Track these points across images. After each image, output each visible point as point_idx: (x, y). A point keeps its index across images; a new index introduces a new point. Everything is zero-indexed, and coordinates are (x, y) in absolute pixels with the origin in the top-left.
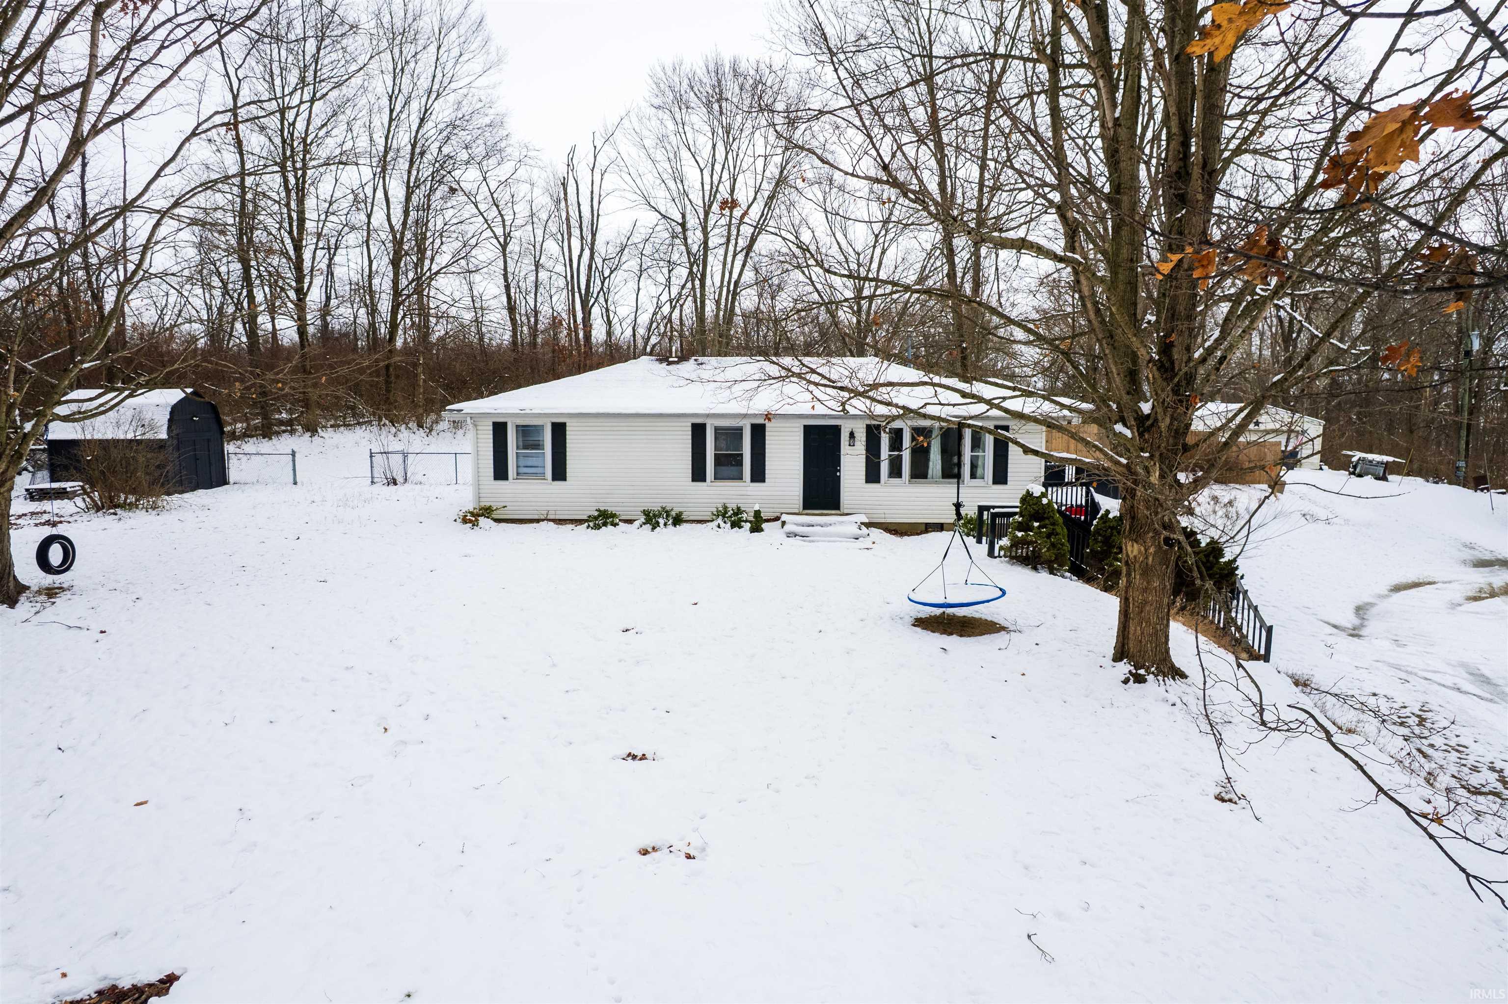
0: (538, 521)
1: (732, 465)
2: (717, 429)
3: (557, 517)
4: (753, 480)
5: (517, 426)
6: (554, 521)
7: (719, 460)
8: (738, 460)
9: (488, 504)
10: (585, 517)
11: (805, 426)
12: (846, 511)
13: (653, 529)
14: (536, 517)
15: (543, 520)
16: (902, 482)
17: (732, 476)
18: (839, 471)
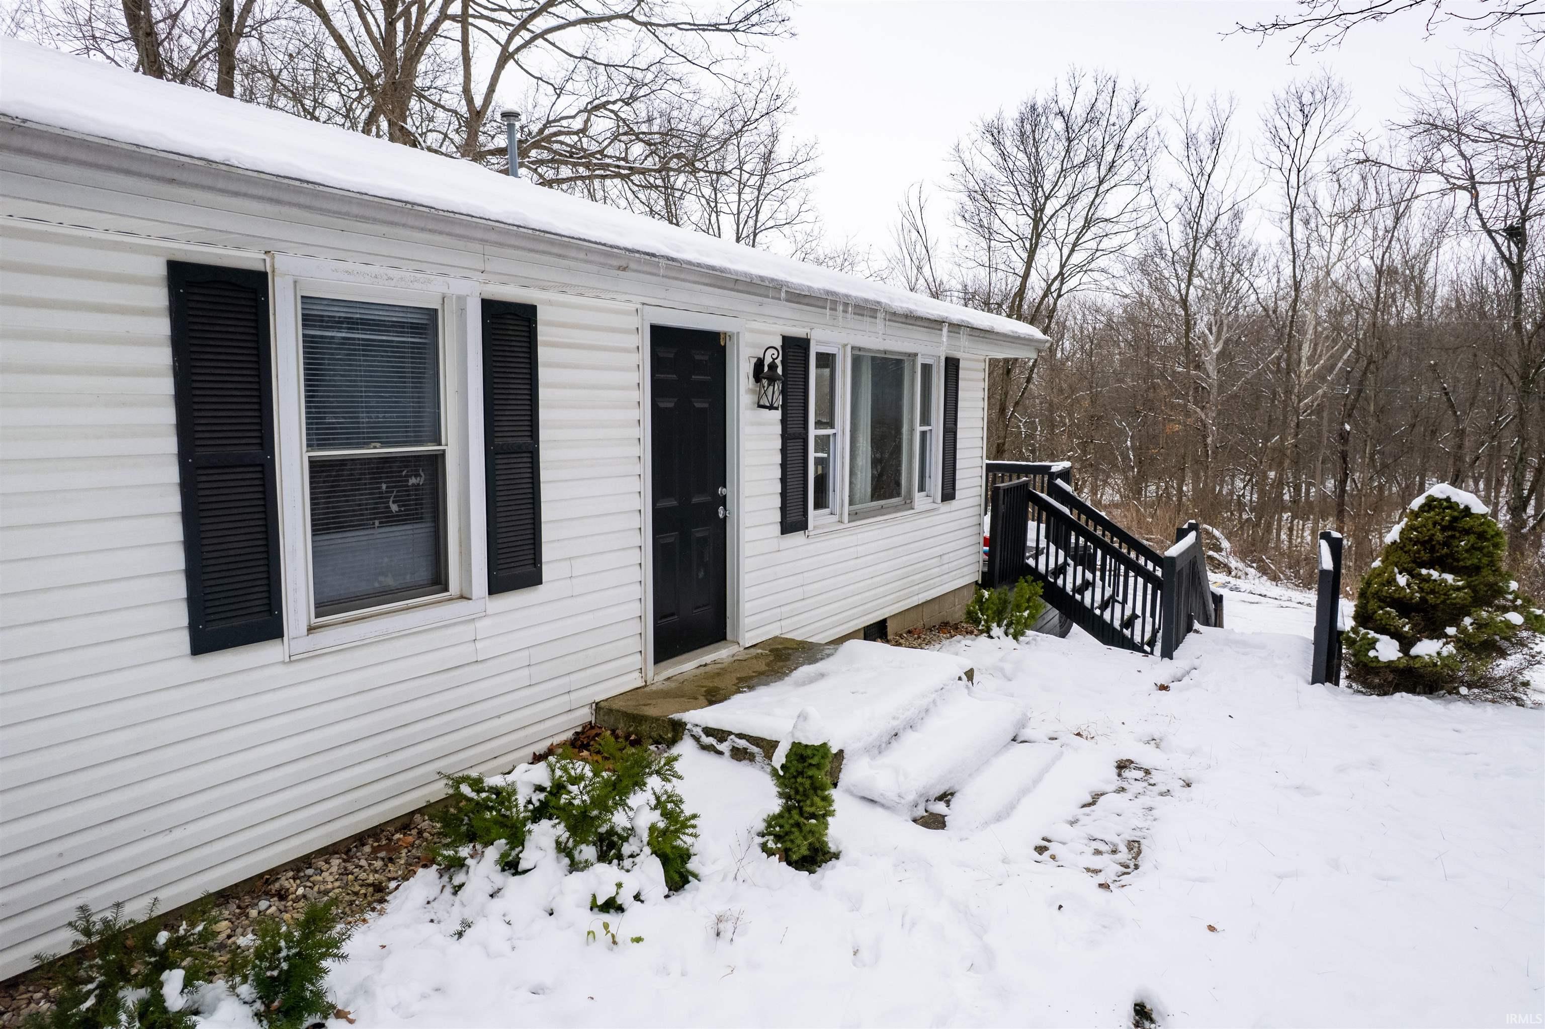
1: (390, 519)
4: (497, 583)
16: (835, 518)
17: (390, 581)
18: (723, 501)
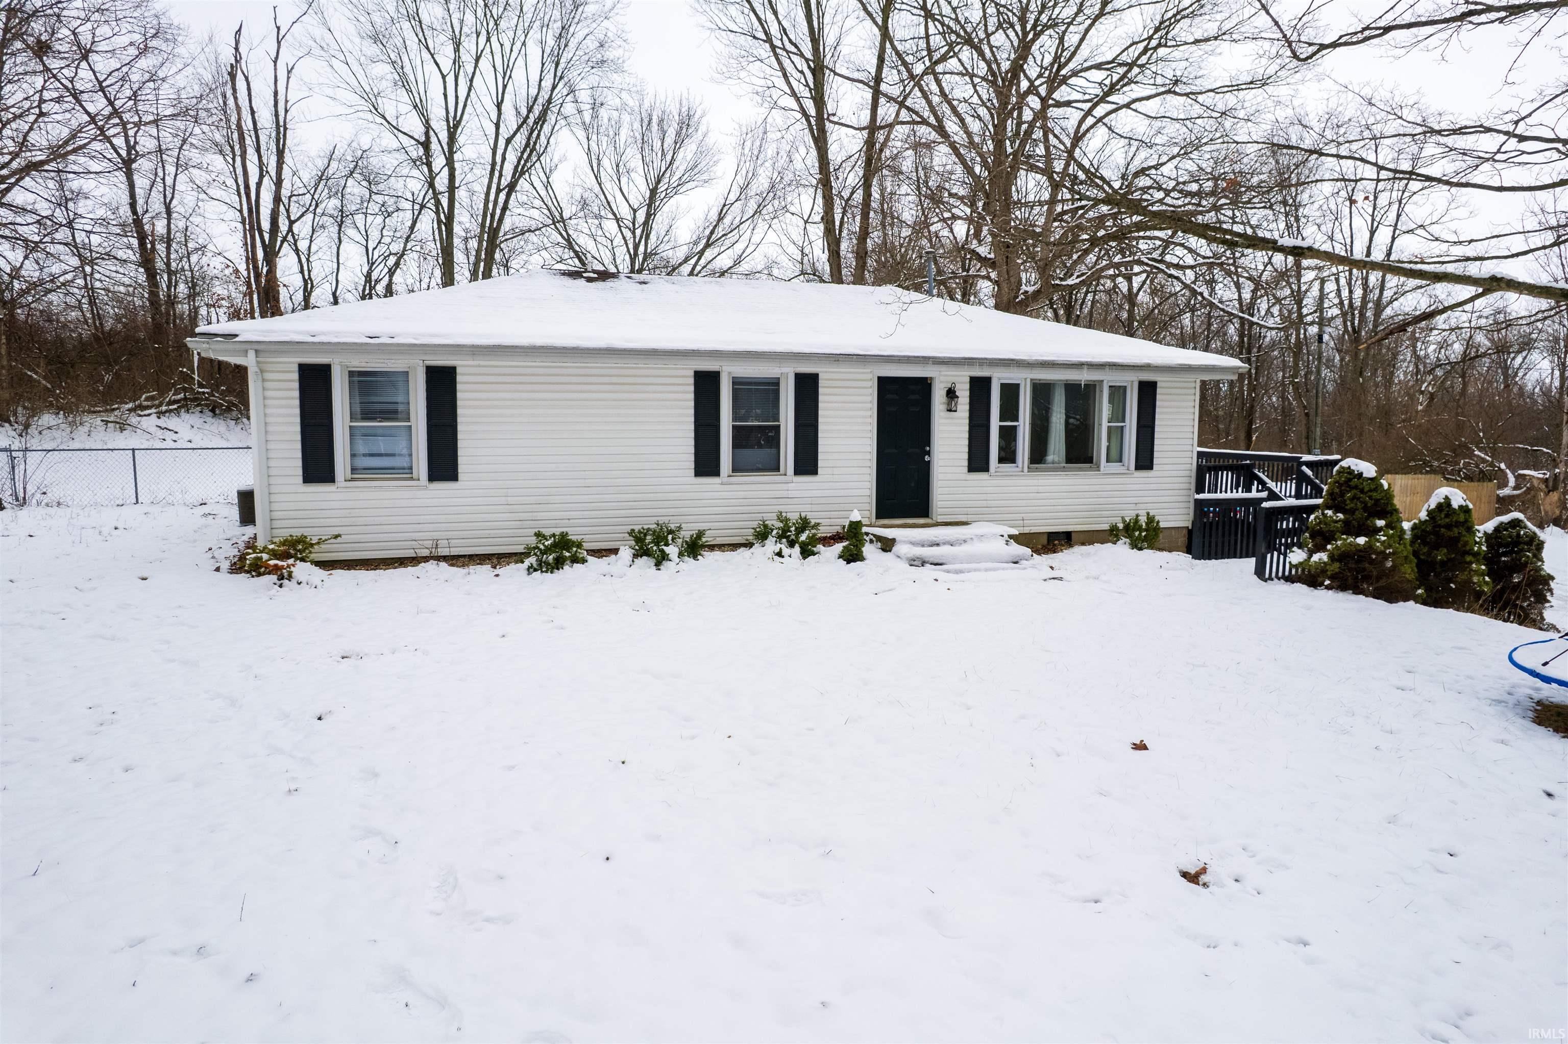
0: (415, 561)
1: (760, 446)
2: (737, 383)
3: (455, 552)
4: (798, 471)
5: (351, 374)
6: (444, 558)
7: (741, 438)
8: (772, 437)
9: (297, 533)
10: (520, 549)
11: (881, 379)
12: (940, 519)
13: (658, 564)
14: (410, 553)
15: (426, 559)
16: (1017, 469)
17: (760, 466)
18: (929, 453)
